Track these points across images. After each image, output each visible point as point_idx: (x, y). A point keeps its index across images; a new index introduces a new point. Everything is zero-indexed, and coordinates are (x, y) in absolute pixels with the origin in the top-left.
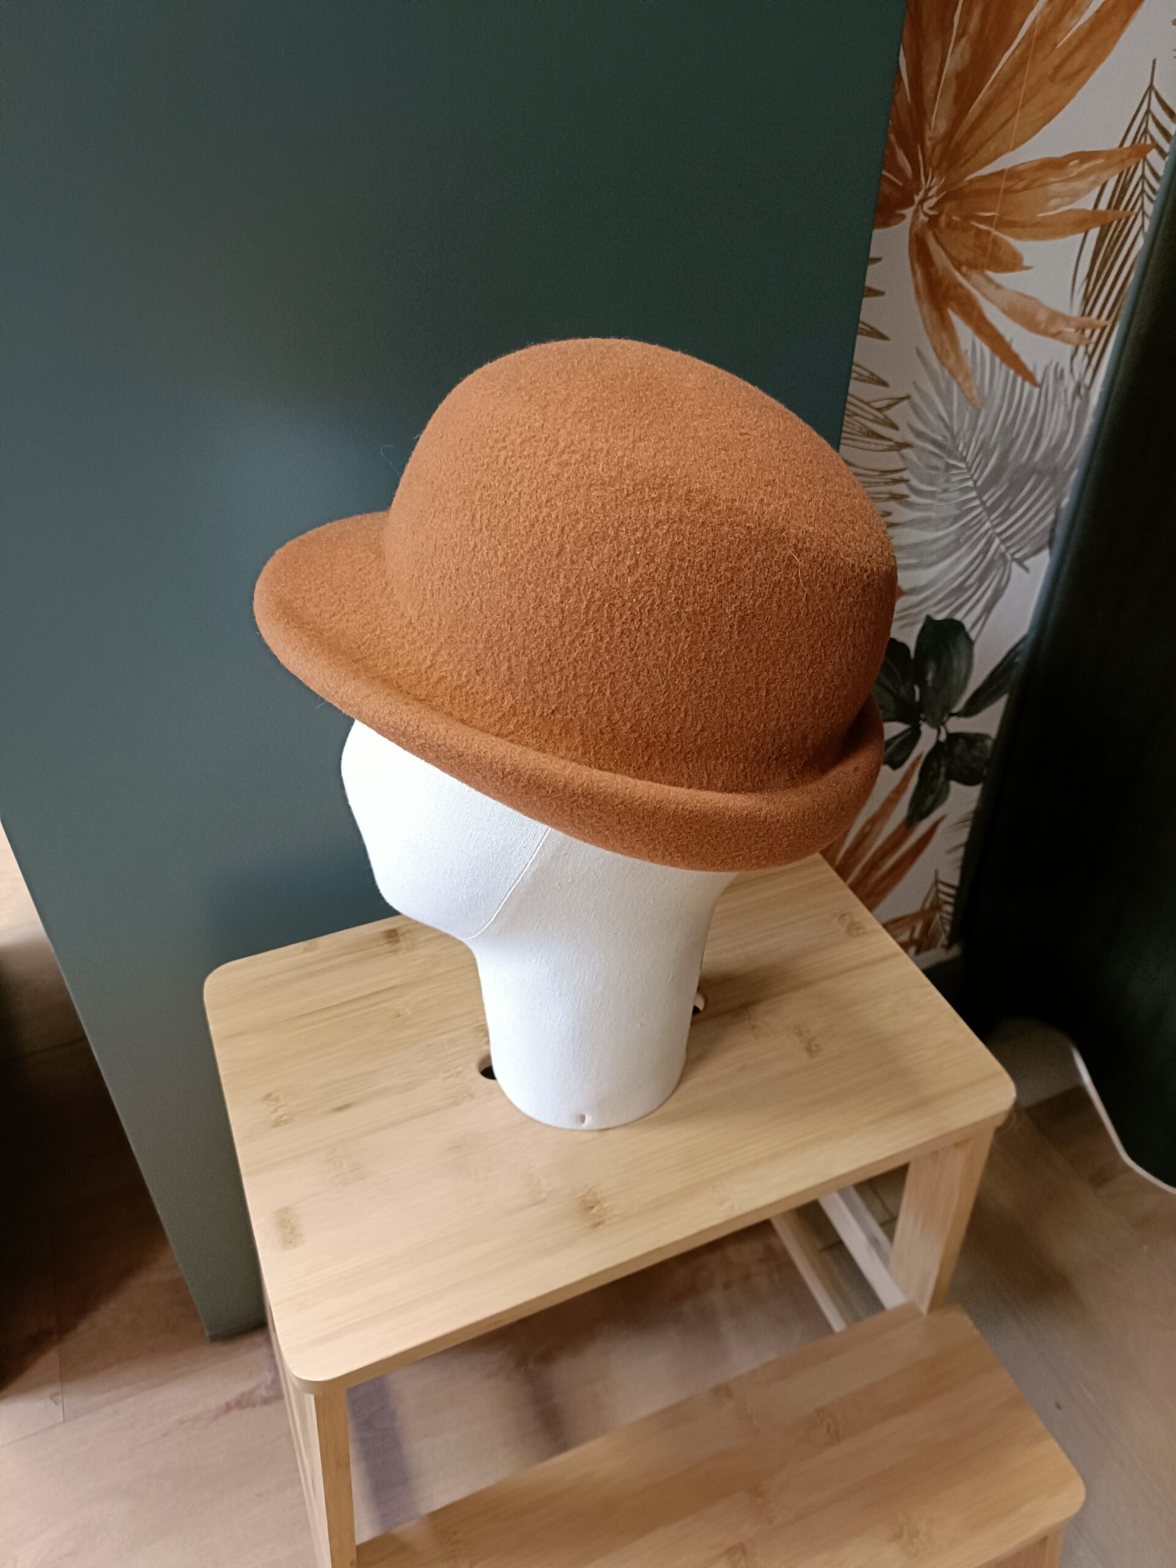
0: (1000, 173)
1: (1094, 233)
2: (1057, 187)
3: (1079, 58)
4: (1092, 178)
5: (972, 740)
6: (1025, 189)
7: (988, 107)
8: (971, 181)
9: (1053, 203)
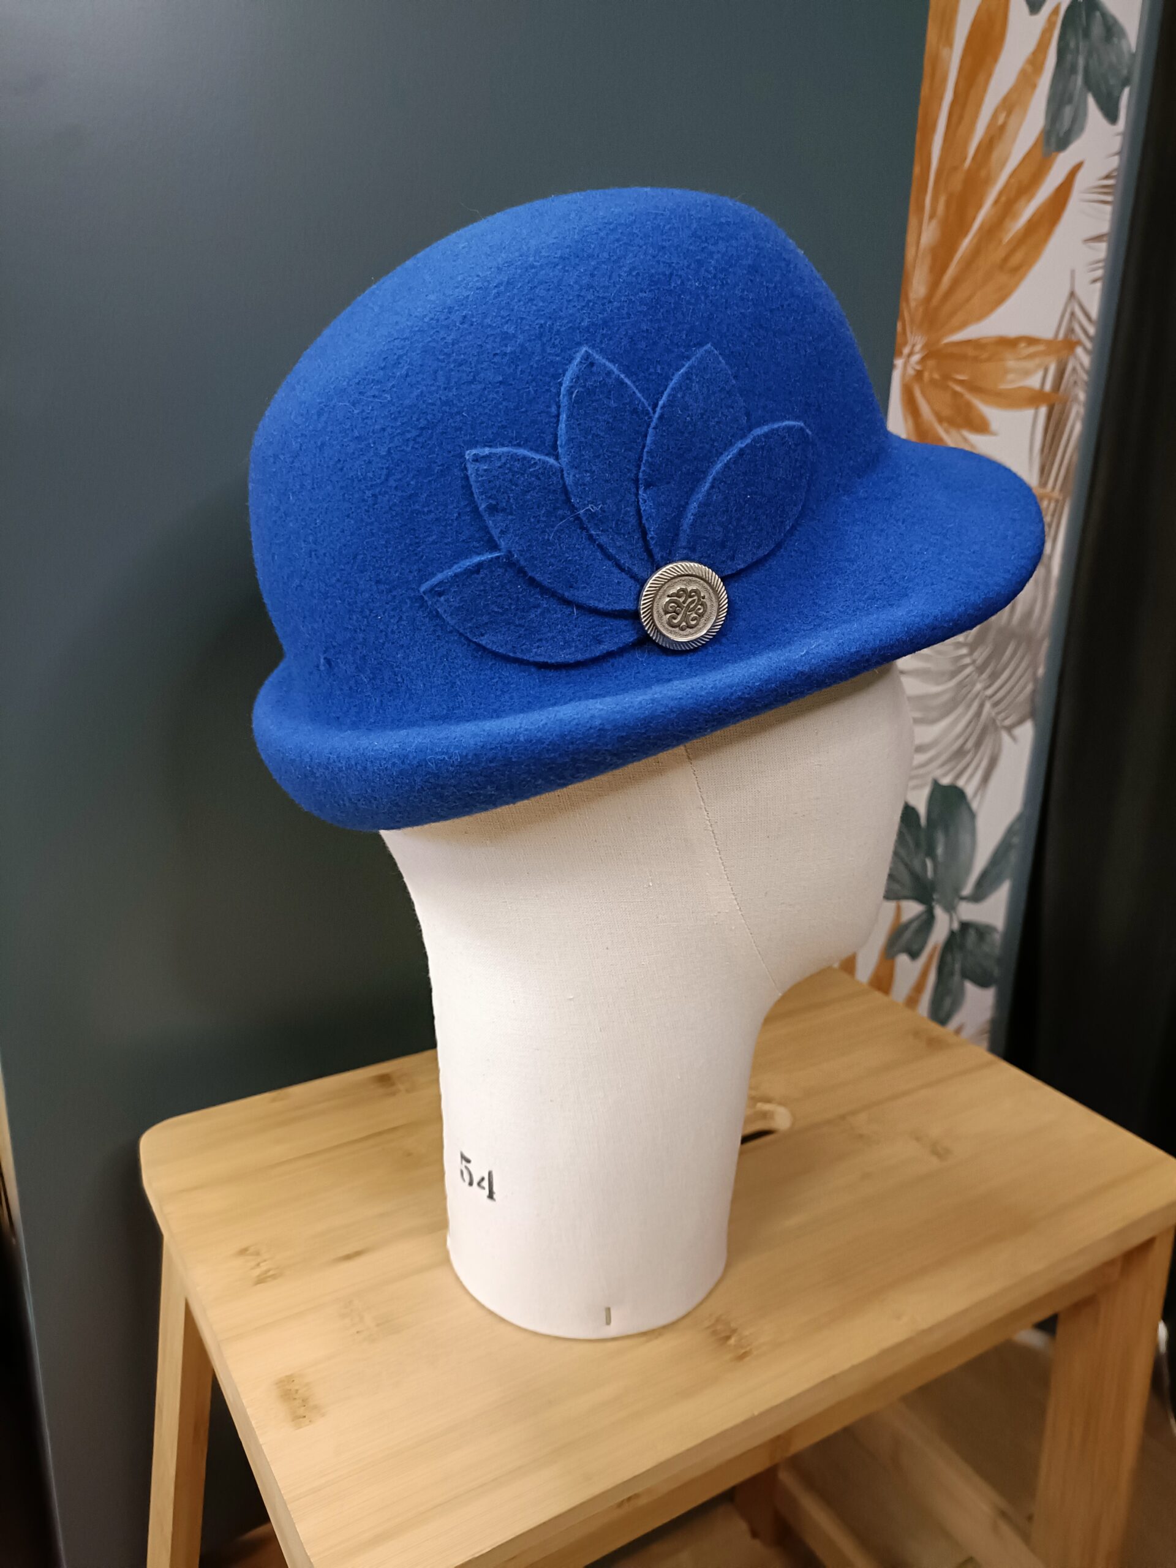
0: (968, 342)
1: (1043, 411)
2: (1011, 363)
3: (1018, 257)
4: (1037, 361)
5: (982, 931)
6: (989, 359)
7: (956, 282)
8: (947, 345)
9: (1010, 376)
